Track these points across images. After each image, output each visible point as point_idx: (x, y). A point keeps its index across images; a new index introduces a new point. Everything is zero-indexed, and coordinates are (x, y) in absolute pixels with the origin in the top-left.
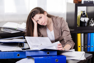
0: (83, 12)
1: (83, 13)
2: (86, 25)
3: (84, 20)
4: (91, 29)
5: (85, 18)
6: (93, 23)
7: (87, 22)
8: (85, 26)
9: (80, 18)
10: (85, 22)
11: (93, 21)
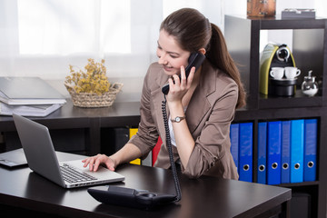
0: (280, 47)
1: (279, 52)
2: (290, 94)
3: (284, 77)
4: (307, 107)
5: (287, 69)
6: (315, 86)
7: (293, 83)
8: (286, 96)
9: (270, 70)
10: (285, 83)
11: (314, 79)
